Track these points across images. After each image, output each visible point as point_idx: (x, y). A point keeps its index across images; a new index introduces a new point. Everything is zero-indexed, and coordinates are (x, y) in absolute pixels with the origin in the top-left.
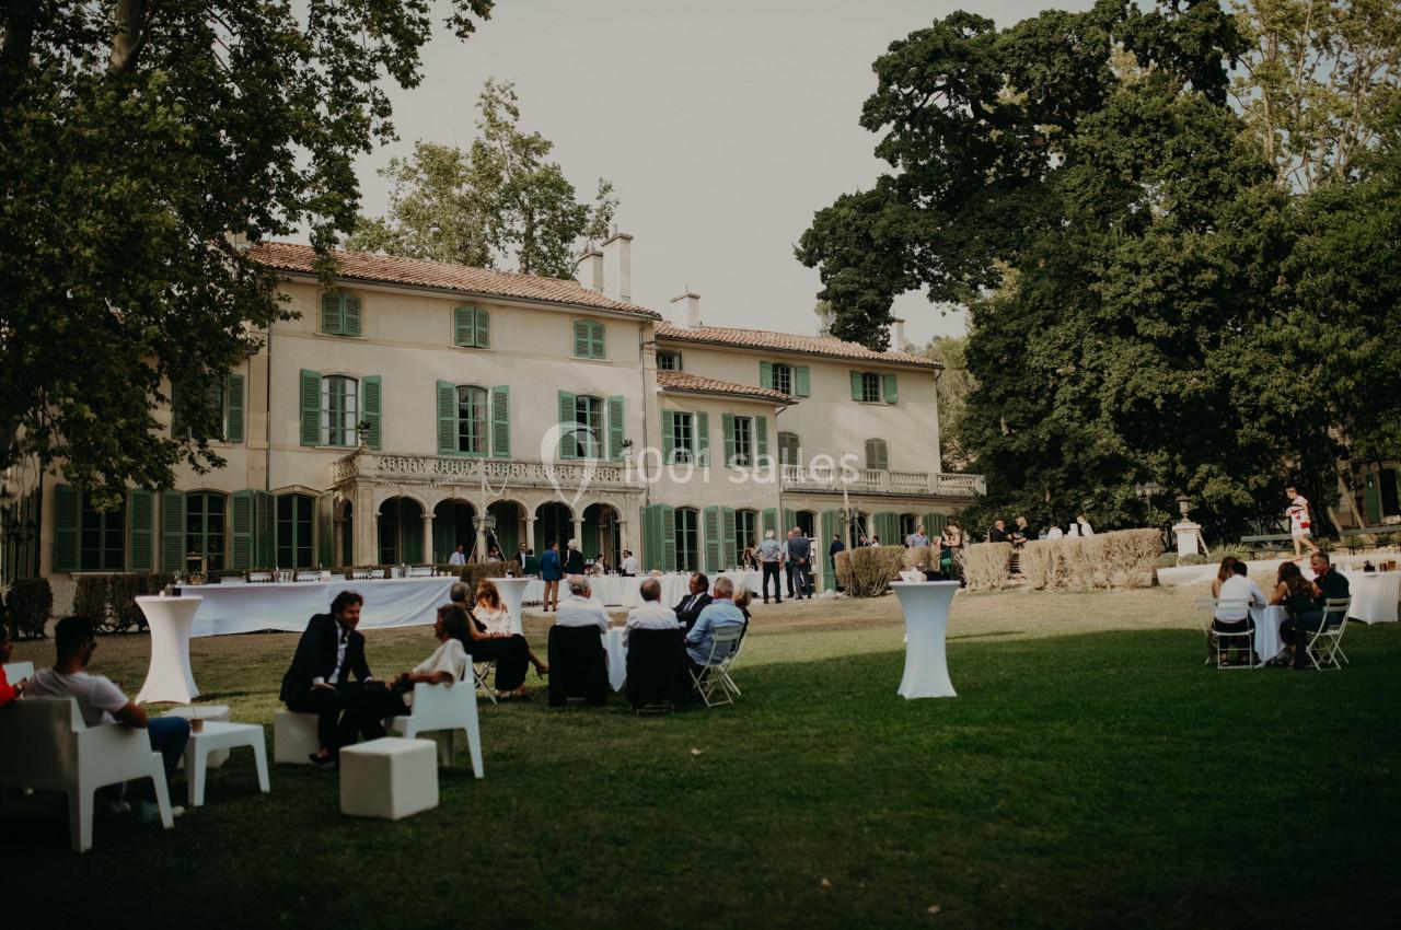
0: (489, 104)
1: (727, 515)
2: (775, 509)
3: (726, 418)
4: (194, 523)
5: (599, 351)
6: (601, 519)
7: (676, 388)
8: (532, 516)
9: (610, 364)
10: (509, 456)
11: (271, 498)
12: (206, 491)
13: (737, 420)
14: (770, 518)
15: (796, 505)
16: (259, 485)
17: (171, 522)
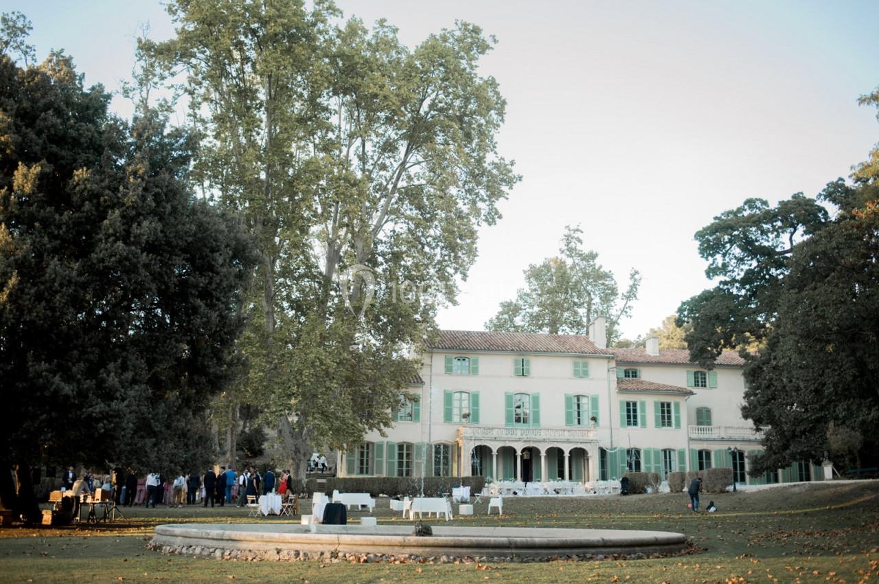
0: (568, 239)
1: (658, 452)
2: (684, 449)
3: (656, 403)
4: (401, 456)
5: (586, 374)
6: (579, 454)
7: (626, 389)
8: (543, 454)
9: (592, 379)
10: (539, 425)
11: (431, 446)
12: (404, 442)
13: (662, 405)
14: (682, 454)
15: (699, 446)
16: (426, 441)
17: (391, 456)
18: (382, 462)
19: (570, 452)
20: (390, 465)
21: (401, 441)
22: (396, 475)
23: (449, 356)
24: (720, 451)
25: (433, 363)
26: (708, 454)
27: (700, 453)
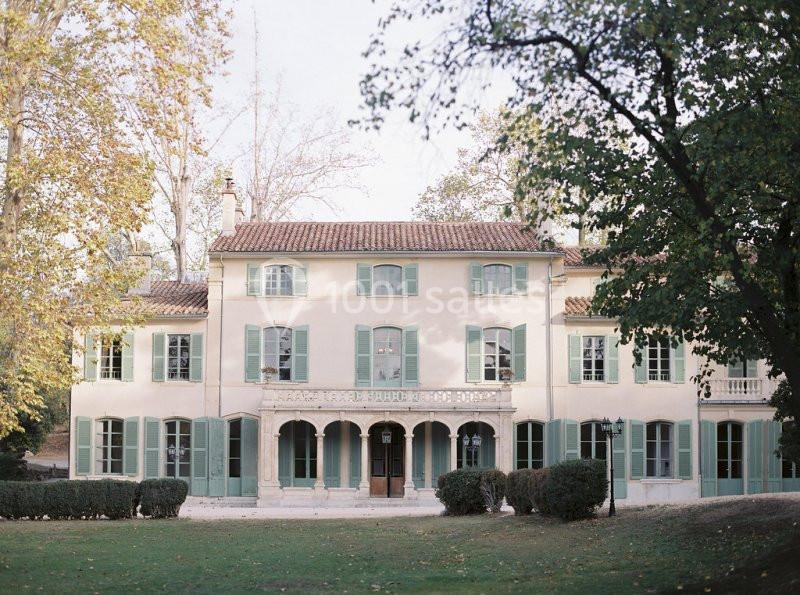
1: (636, 428)
2: (691, 421)
4: (171, 441)
7: (583, 315)
10: (418, 384)
11: (222, 423)
12: (177, 418)
14: (685, 429)
15: (717, 416)
16: (213, 413)
17: (152, 440)
18: (136, 451)
19: (461, 431)
20: (152, 458)
21: (170, 415)
22: (162, 474)
23: (254, 264)
24: (759, 422)
25: (225, 280)
26: (738, 428)
27: (722, 427)
